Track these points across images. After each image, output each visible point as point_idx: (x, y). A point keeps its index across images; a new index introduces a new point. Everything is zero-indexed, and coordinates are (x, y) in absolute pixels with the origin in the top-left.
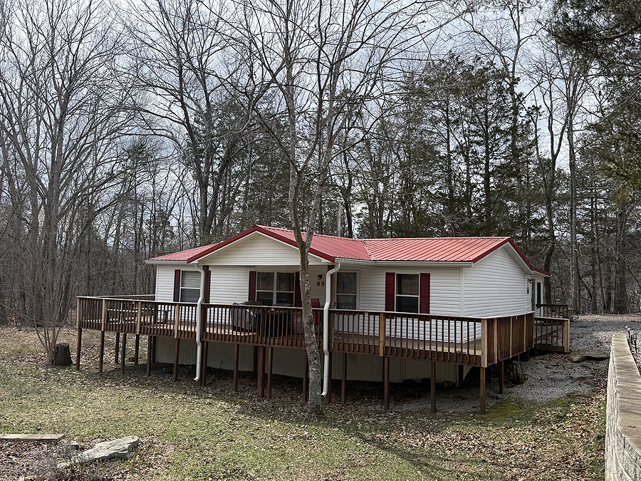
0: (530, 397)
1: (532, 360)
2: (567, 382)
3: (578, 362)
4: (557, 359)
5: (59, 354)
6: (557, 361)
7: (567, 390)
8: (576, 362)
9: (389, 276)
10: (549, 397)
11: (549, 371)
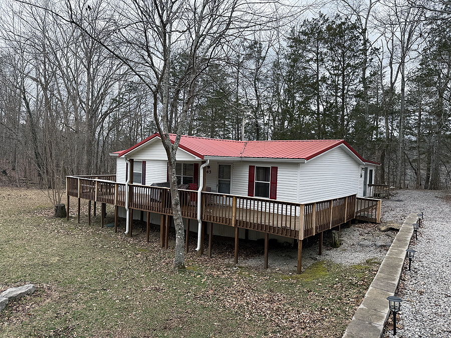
0: (338, 261)
1: (352, 227)
2: (372, 248)
3: (384, 231)
4: (370, 228)
5: (58, 211)
6: (369, 229)
7: (369, 256)
8: (383, 231)
9: (251, 168)
10: (353, 261)
11: (361, 237)
